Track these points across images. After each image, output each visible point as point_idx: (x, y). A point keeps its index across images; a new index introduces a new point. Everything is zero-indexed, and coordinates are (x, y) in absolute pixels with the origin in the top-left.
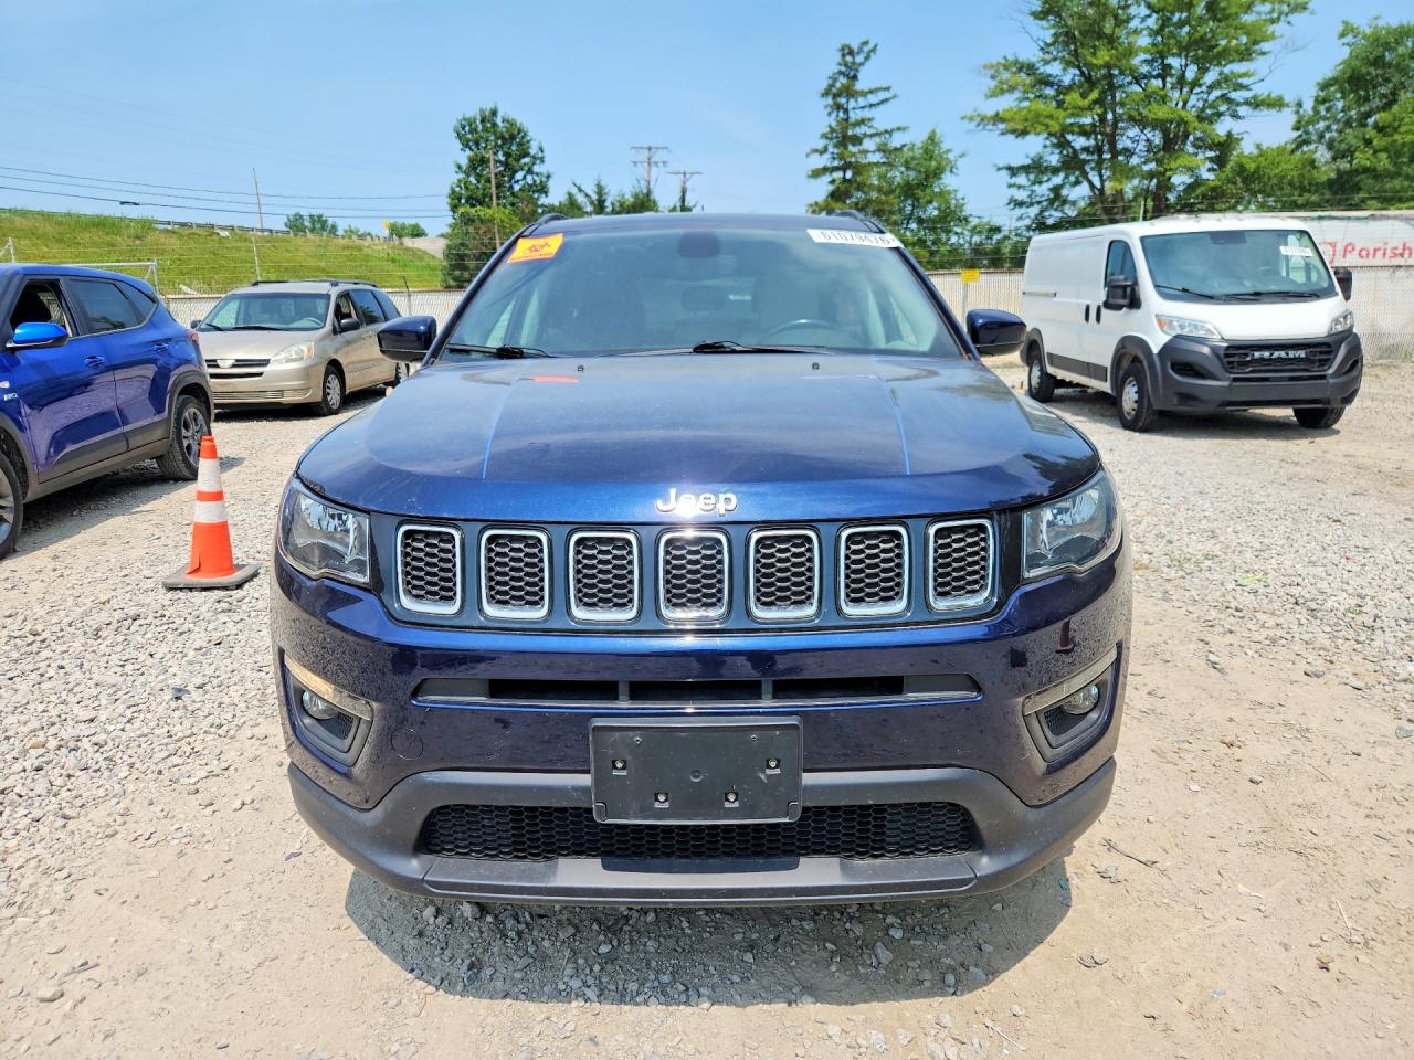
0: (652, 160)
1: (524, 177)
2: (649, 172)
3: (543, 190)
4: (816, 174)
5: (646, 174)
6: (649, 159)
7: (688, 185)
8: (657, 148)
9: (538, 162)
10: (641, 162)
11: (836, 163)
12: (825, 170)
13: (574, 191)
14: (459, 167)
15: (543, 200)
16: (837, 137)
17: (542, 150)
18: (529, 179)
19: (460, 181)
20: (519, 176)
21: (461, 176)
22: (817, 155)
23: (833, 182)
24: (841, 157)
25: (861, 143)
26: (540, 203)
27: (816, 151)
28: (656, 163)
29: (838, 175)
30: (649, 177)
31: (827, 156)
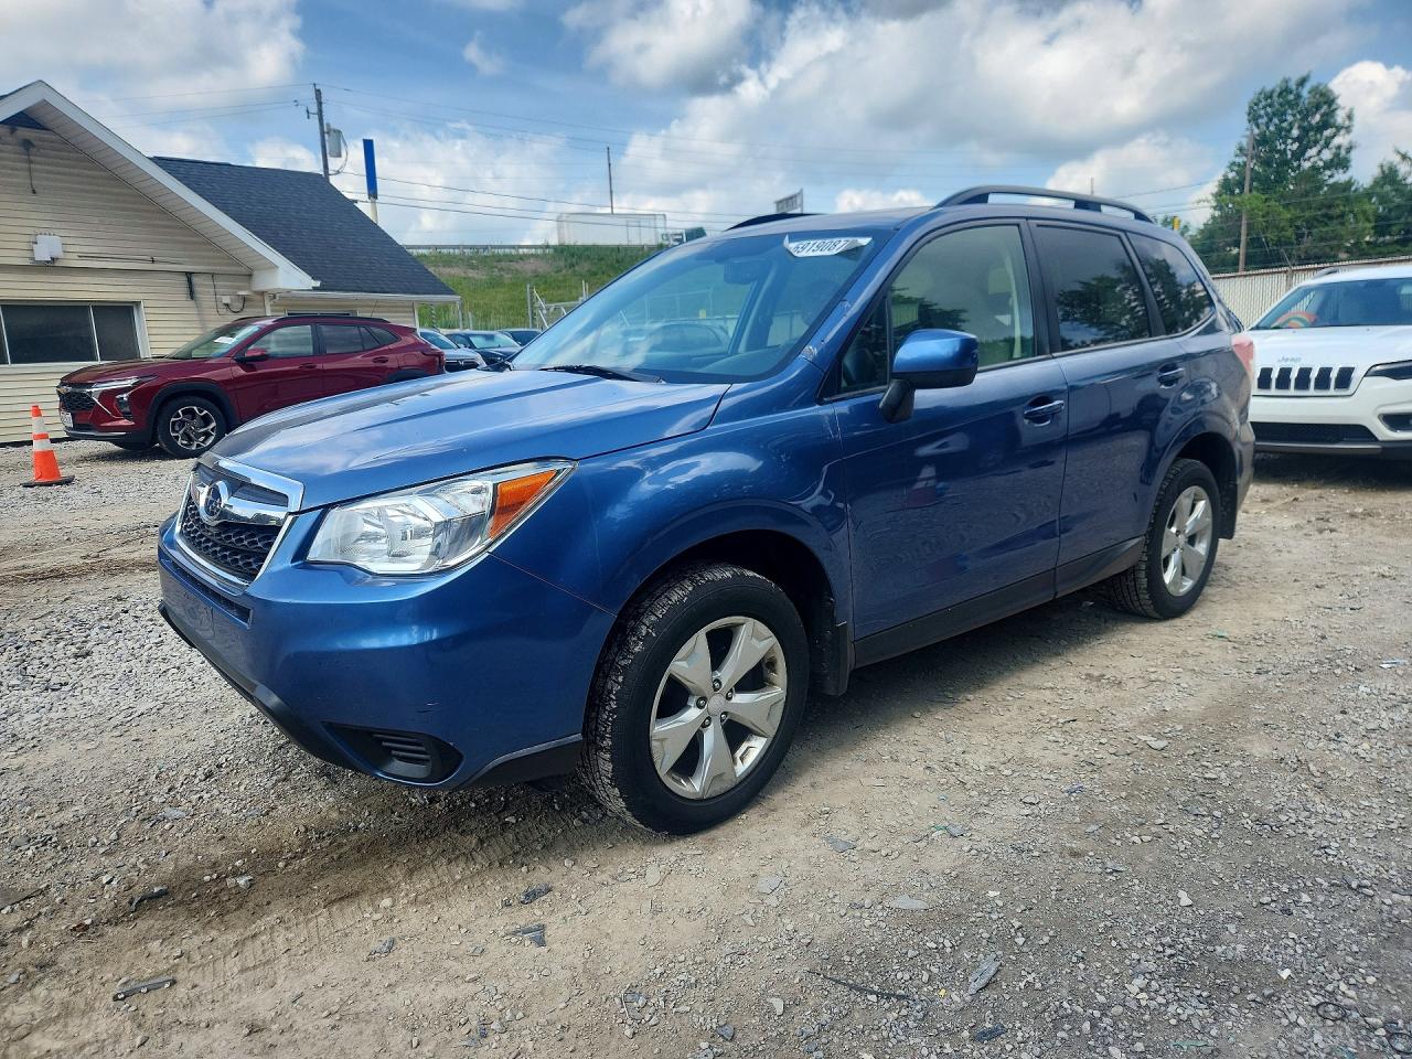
1: (1320, 152)
3: (1340, 162)
9: (1342, 132)
13: (1397, 159)
14: (1241, 149)
15: (1340, 177)
17: (1350, 117)
18: (1327, 155)
19: (1233, 164)
20: (1312, 152)
21: (1240, 160)
26: (1331, 181)
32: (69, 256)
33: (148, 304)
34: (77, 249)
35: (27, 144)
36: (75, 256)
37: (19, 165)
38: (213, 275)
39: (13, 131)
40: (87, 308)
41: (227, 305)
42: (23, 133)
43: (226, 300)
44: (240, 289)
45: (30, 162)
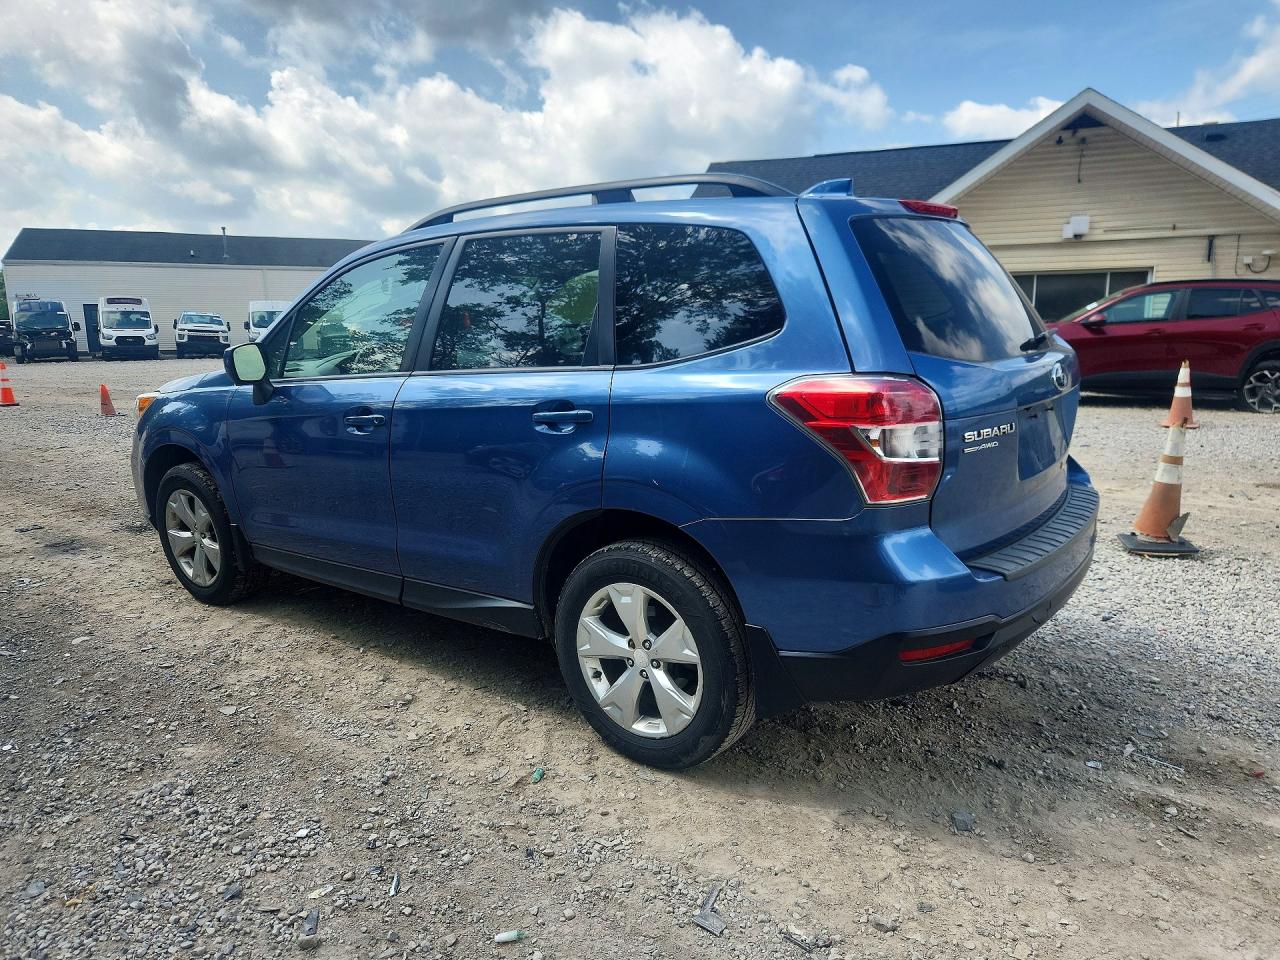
32: (1096, 232)
33: (1161, 268)
34: (1105, 225)
35: (1083, 140)
36: (1101, 231)
37: (1072, 161)
38: (1239, 235)
39: (1074, 133)
40: (1105, 275)
41: (1248, 266)
42: (1083, 133)
43: (1248, 260)
44: (1268, 247)
45: (1081, 156)
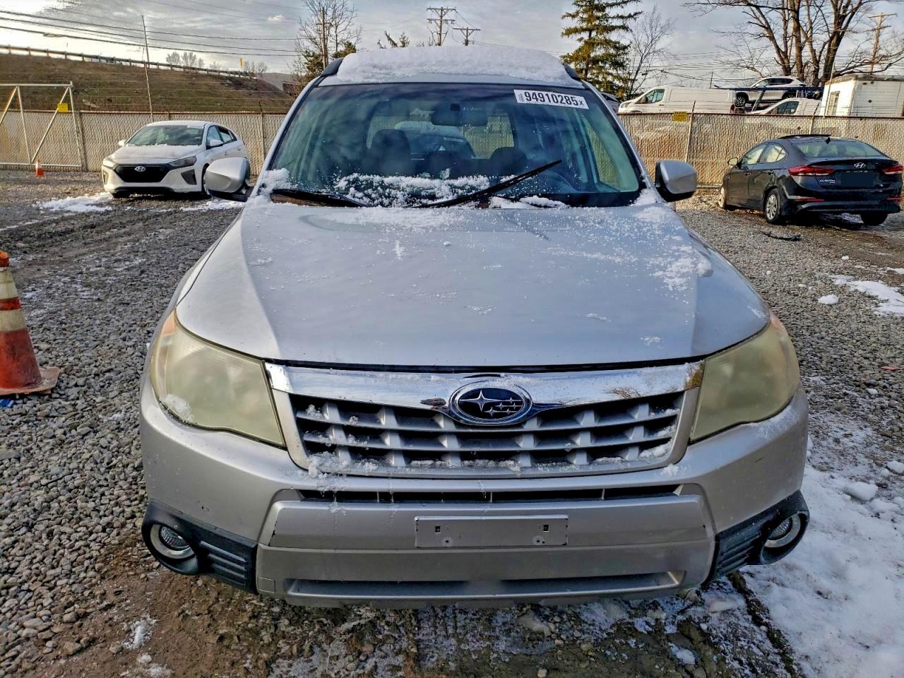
0: (443, 18)
2: (441, 27)
4: (569, 32)
5: (439, 29)
6: (441, 17)
7: (469, 39)
8: (448, 10)
10: (435, 20)
11: (584, 25)
12: (576, 31)
16: (586, 6)
22: (571, 18)
23: (580, 40)
24: (589, 20)
25: (604, 11)
27: (570, 15)
28: (446, 20)
29: (585, 35)
30: (441, 31)
31: (576, 19)
